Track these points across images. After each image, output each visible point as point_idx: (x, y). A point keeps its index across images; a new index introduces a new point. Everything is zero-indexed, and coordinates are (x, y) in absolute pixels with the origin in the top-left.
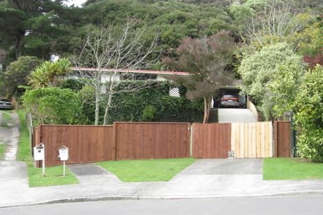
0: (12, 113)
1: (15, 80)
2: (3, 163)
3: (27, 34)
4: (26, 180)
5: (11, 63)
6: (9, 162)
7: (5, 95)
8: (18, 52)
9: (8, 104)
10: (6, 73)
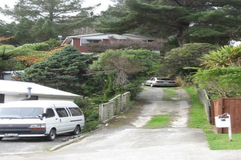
0: (177, 89)
1: (180, 63)
2: (169, 129)
3: (192, 25)
4: (206, 143)
5: (172, 50)
6: (178, 129)
7: (165, 75)
8: (181, 41)
9: (170, 82)
10: (166, 58)
